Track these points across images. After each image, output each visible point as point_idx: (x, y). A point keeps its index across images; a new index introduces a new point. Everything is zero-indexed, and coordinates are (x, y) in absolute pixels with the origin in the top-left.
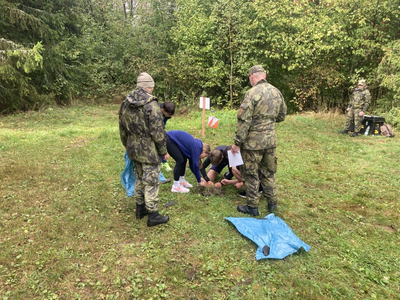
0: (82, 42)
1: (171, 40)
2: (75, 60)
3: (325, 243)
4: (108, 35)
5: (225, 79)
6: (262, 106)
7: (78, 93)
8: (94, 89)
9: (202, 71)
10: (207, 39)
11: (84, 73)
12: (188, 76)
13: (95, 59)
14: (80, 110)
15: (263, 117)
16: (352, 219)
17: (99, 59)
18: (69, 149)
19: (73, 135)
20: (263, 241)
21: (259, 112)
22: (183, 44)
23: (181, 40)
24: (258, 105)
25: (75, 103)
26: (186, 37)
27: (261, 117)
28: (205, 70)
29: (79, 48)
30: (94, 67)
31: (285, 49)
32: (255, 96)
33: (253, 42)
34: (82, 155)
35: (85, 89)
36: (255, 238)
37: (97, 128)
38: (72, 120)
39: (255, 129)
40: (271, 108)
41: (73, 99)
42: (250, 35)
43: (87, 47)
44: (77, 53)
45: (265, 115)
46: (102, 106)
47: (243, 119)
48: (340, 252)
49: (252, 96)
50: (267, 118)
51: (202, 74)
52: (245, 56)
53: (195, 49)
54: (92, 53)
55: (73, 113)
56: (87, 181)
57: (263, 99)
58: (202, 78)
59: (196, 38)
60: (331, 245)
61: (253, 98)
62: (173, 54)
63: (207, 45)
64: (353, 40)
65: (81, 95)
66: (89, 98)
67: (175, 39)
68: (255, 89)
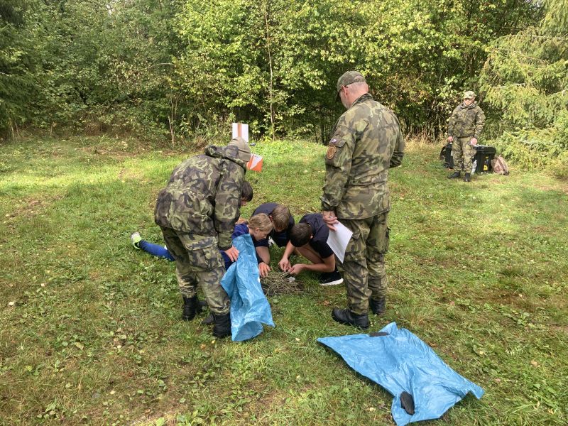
0: (25, 36)
1: (175, 34)
2: (15, 65)
3: (494, 372)
4: (68, 24)
5: (262, 95)
6: (369, 140)
7: (24, 120)
8: (51, 112)
9: (226, 82)
10: (231, 33)
11: (32, 87)
12: (205, 90)
13: (49, 64)
14: (30, 147)
15: (371, 160)
16: (515, 319)
17: (57, 63)
18: (15, 219)
19: (20, 192)
20: (397, 382)
21: (365, 151)
22: (196, 40)
23: (192, 34)
24: (363, 140)
25: (19, 136)
26: (200, 29)
27: (367, 159)
28: (232, 81)
29: (20, 45)
30: (48, 77)
31: (351, 48)
32: (357, 123)
33: (303, 37)
34: (40, 231)
35: (35, 113)
36: (382, 379)
37: (62, 178)
38: (16, 165)
39: (357, 183)
40: (383, 143)
41: (15, 129)
42: (298, 27)
43: (34, 43)
44: (19, 53)
45: (374, 157)
46: (67, 139)
47: (337, 164)
48: (524, 389)
49: (351, 124)
50: (377, 161)
51: (226, 87)
52: (291, 59)
53: (214, 47)
54: (44, 53)
55: (17, 153)
56: (52, 282)
57: (371, 128)
58: (226, 93)
59: (216, 31)
60: (505, 377)
61: (354, 127)
62: (180, 57)
63: (233, 41)
64: (442, 36)
65: (29, 122)
66: (44, 128)
67: (182, 32)
68: (356, 111)
